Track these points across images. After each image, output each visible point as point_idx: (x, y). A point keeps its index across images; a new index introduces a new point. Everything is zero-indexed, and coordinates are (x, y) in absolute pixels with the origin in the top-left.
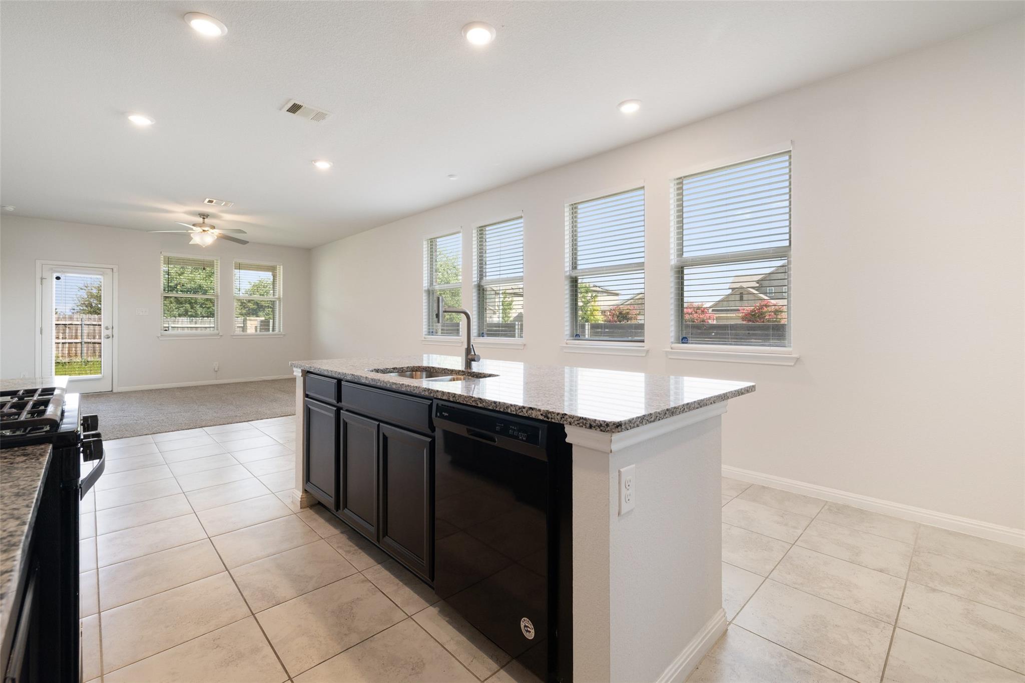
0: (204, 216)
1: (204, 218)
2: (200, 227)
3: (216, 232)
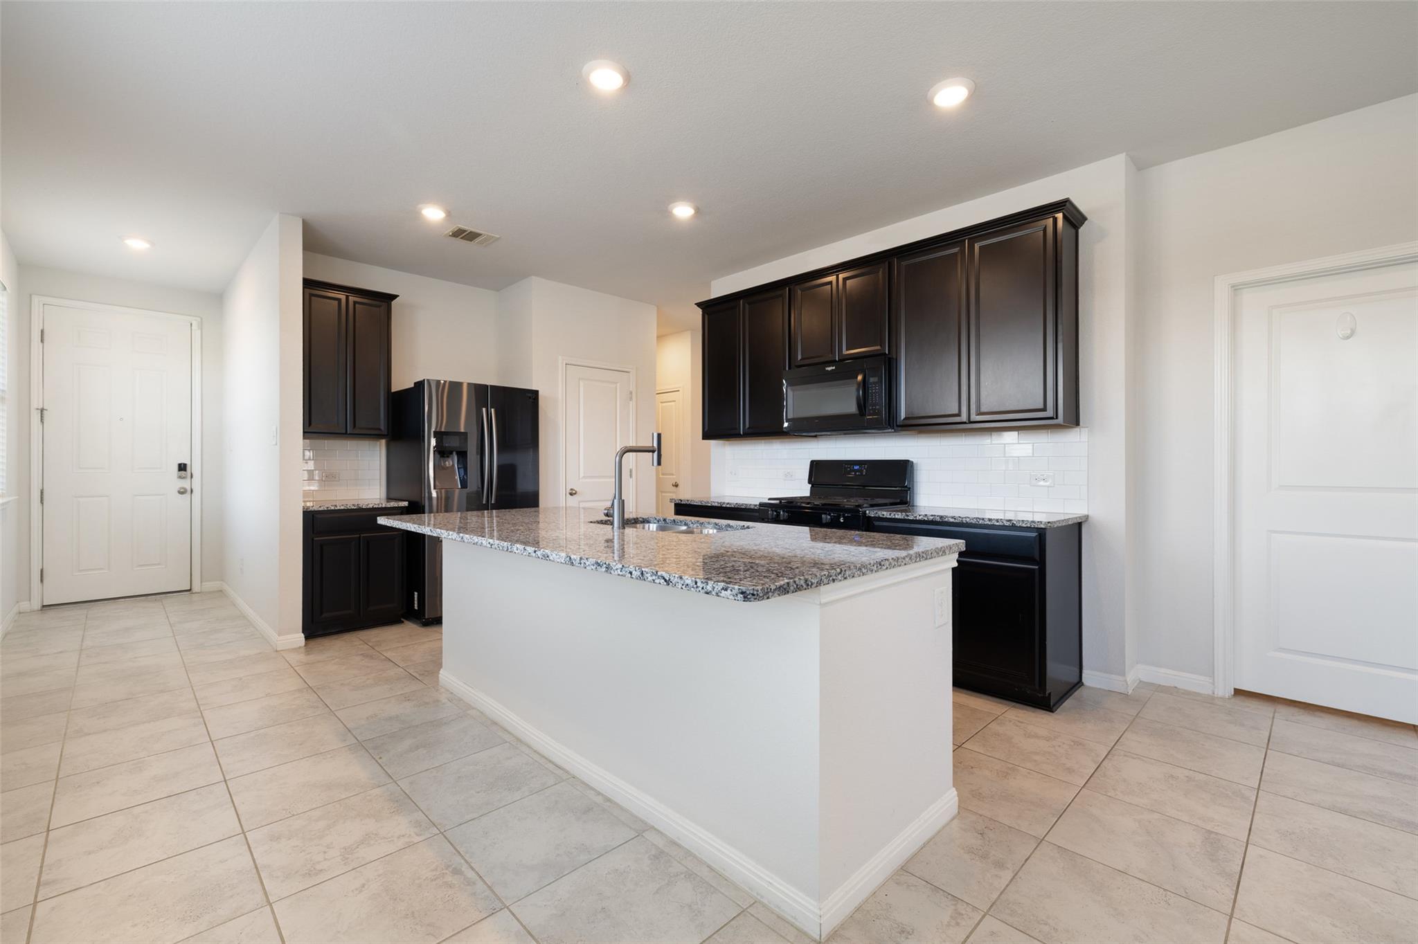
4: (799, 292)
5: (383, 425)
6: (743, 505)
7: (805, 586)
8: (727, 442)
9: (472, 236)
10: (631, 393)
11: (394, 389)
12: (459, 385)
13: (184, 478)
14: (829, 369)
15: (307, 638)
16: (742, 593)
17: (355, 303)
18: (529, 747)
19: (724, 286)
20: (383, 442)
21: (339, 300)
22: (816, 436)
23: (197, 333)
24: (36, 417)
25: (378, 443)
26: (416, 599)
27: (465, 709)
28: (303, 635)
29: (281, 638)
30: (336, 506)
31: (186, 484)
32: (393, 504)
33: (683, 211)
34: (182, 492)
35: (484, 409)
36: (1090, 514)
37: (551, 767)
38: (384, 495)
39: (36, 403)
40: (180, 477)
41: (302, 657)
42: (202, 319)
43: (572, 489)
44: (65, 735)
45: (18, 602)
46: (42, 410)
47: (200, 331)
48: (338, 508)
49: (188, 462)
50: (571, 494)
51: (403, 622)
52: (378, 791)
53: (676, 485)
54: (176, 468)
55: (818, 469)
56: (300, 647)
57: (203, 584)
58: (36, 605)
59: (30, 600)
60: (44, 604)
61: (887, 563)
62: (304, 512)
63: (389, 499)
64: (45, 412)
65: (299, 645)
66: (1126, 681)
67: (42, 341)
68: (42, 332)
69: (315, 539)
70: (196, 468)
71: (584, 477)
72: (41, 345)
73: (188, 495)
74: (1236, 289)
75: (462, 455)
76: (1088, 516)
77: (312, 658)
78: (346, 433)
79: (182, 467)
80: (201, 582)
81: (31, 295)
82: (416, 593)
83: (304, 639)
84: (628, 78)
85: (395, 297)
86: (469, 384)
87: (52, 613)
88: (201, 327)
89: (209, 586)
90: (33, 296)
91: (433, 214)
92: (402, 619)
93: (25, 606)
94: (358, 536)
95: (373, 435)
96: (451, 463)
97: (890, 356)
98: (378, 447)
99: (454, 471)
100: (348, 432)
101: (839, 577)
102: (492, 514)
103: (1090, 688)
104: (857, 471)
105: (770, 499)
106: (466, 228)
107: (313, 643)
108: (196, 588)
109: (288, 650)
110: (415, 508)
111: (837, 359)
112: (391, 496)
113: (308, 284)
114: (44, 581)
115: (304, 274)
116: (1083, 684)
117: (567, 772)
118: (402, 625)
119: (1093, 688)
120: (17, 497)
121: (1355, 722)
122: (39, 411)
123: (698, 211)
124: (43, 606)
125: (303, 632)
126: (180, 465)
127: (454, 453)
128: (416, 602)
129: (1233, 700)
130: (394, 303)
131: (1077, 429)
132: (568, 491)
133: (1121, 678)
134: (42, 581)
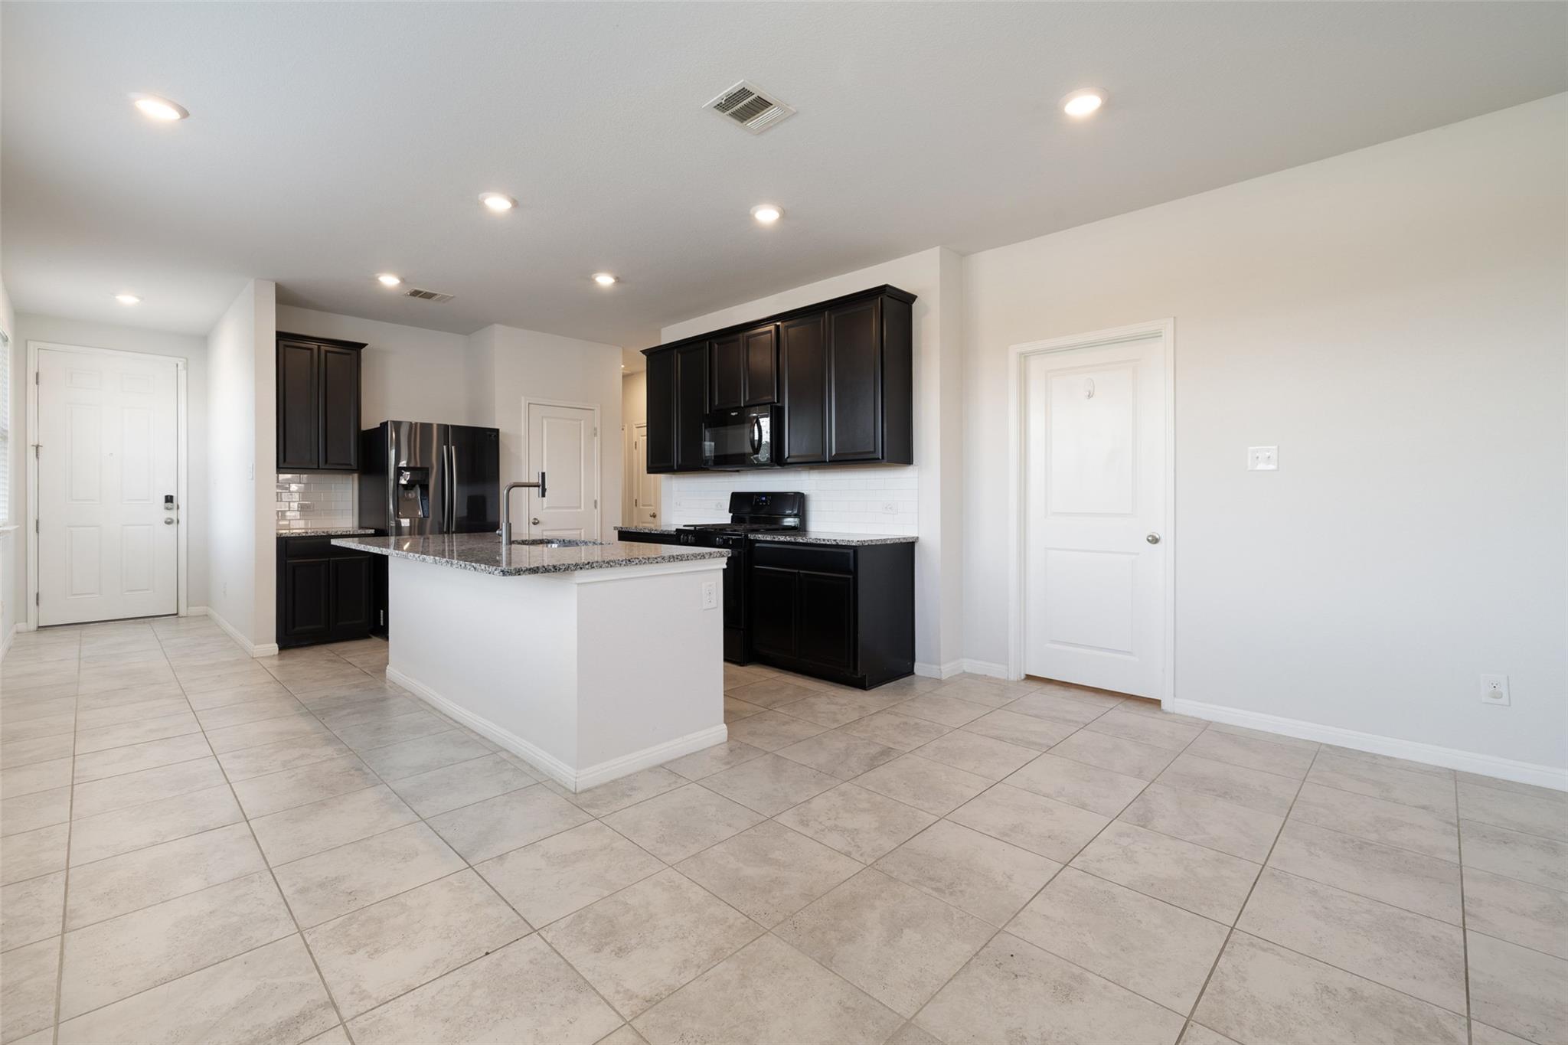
4: (716, 346)
5: (353, 461)
6: (666, 531)
7: (553, 570)
8: (673, 476)
9: (428, 296)
10: (595, 429)
11: (364, 428)
12: (430, 425)
13: (171, 509)
14: (733, 414)
15: (281, 649)
16: (502, 571)
17: (327, 352)
18: (440, 712)
19: (673, 333)
20: (356, 476)
21: (311, 349)
22: (738, 471)
23: (182, 374)
24: (32, 452)
25: (351, 477)
26: (382, 616)
27: (401, 690)
28: (276, 645)
29: (257, 646)
30: (307, 533)
31: (172, 515)
32: (362, 532)
33: (605, 281)
34: (169, 522)
35: (445, 447)
36: (920, 536)
37: (451, 722)
38: (356, 524)
39: (32, 440)
40: (167, 508)
41: (276, 662)
42: (187, 360)
43: (535, 519)
44: (76, 709)
45: (15, 623)
46: (37, 447)
47: (185, 372)
48: (309, 534)
49: (174, 494)
50: (534, 524)
51: (370, 637)
52: (316, 736)
53: (654, 516)
54: (164, 500)
55: (739, 501)
56: (274, 655)
57: (189, 608)
58: (33, 626)
59: (27, 621)
60: (40, 625)
61: (637, 561)
62: (277, 538)
63: (361, 527)
64: (40, 448)
65: (272, 654)
66: (940, 669)
67: (37, 383)
68: (37, 374)
69: (288, 561)
70: (181, 500)
71: (547, 508)
72: (36, 386)
73: (174, 525)
74: (1024, 356)
75: (425, 488)
76: (918, 538)
77: (285, 662)
78: (318, 468)
79: (169, 499)
80: (188, 607)
81: (26, 342)
82: (382, 611)
83: (278, 649)
84: (515, 203)
85: (364, 345)
86: (439, 425)
87: (47, 633)
88: (186, 368)
89: (194, 610)
90: (29, 342)
91: (389, 281)
92: (371, 635)
93: (22, 626)
94: (327, 559)
95: (343, 469)
96: (414, 495)
97: (779, 405)
98: (351, 482)
99: (417, 501)
100: (321, 467)
101: (587, 566)
102: (452, 536)
103: (918, 676)
104: (764, 501)
105: (684, 526)
106: (421, 290)
107: (286, 653)
108: (182, 612)
109: (262, 657)
110: (381, 533)
111: (742, 405)
112: (363, 525)
113: (281, 336)
114: (40, 604)
115: (276, 327)
116: (914, 674)
117: (461, 724)
118: (370, 640)
119: (920, 676)
120: (15, 527)
121: (1088, 694)
122: (35, 448)
123: (617, 279)
124: (39, 627)
125: (277, 642)
126: (167, 497)
127: (417, 486)
128: (382, 619)
129: (1023, 683)
130: (363, 350)
131: (911, 468)
132: (532, 520)
133: (938, 667)
134: (38, 604)
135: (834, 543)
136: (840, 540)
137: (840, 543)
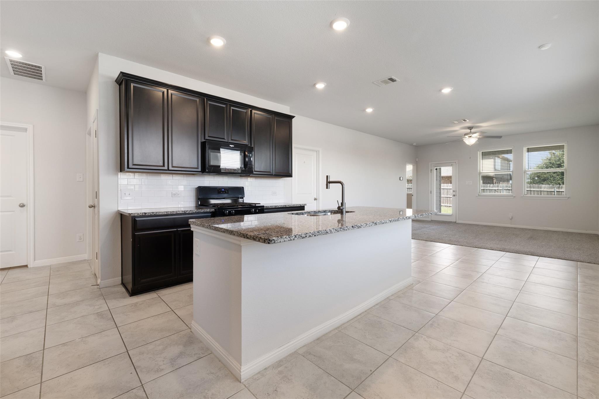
0: (470, 128)
1: (471, 130)
2: (467, 135)
3: (477, 135)
135: (300, 206)
136: (302, 204)
137: (302, 206)
